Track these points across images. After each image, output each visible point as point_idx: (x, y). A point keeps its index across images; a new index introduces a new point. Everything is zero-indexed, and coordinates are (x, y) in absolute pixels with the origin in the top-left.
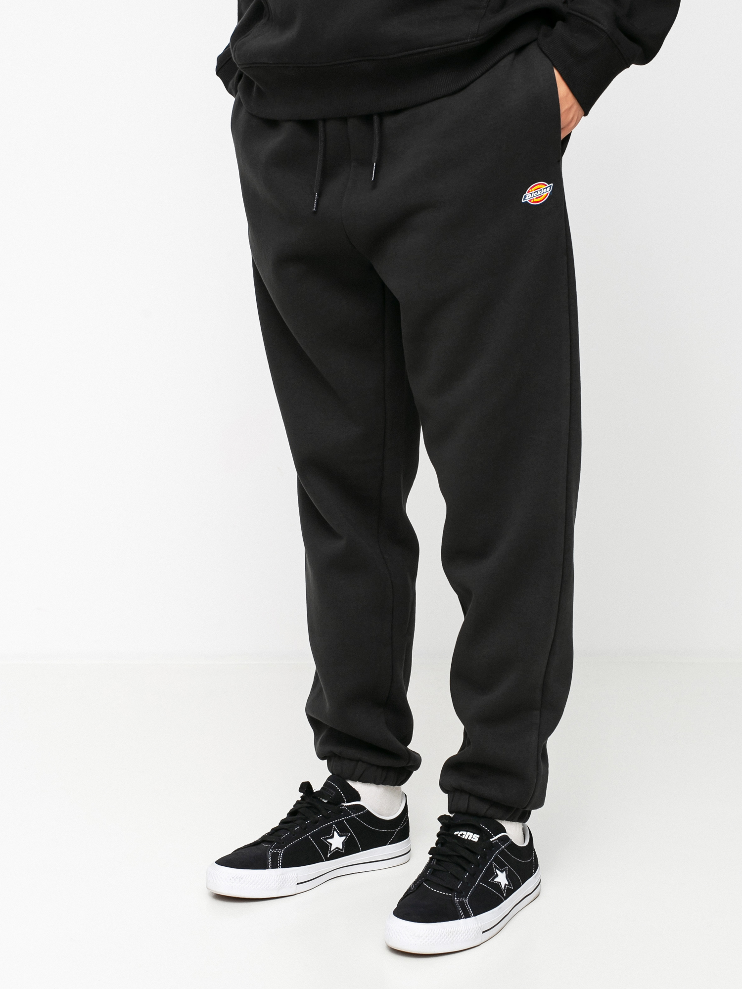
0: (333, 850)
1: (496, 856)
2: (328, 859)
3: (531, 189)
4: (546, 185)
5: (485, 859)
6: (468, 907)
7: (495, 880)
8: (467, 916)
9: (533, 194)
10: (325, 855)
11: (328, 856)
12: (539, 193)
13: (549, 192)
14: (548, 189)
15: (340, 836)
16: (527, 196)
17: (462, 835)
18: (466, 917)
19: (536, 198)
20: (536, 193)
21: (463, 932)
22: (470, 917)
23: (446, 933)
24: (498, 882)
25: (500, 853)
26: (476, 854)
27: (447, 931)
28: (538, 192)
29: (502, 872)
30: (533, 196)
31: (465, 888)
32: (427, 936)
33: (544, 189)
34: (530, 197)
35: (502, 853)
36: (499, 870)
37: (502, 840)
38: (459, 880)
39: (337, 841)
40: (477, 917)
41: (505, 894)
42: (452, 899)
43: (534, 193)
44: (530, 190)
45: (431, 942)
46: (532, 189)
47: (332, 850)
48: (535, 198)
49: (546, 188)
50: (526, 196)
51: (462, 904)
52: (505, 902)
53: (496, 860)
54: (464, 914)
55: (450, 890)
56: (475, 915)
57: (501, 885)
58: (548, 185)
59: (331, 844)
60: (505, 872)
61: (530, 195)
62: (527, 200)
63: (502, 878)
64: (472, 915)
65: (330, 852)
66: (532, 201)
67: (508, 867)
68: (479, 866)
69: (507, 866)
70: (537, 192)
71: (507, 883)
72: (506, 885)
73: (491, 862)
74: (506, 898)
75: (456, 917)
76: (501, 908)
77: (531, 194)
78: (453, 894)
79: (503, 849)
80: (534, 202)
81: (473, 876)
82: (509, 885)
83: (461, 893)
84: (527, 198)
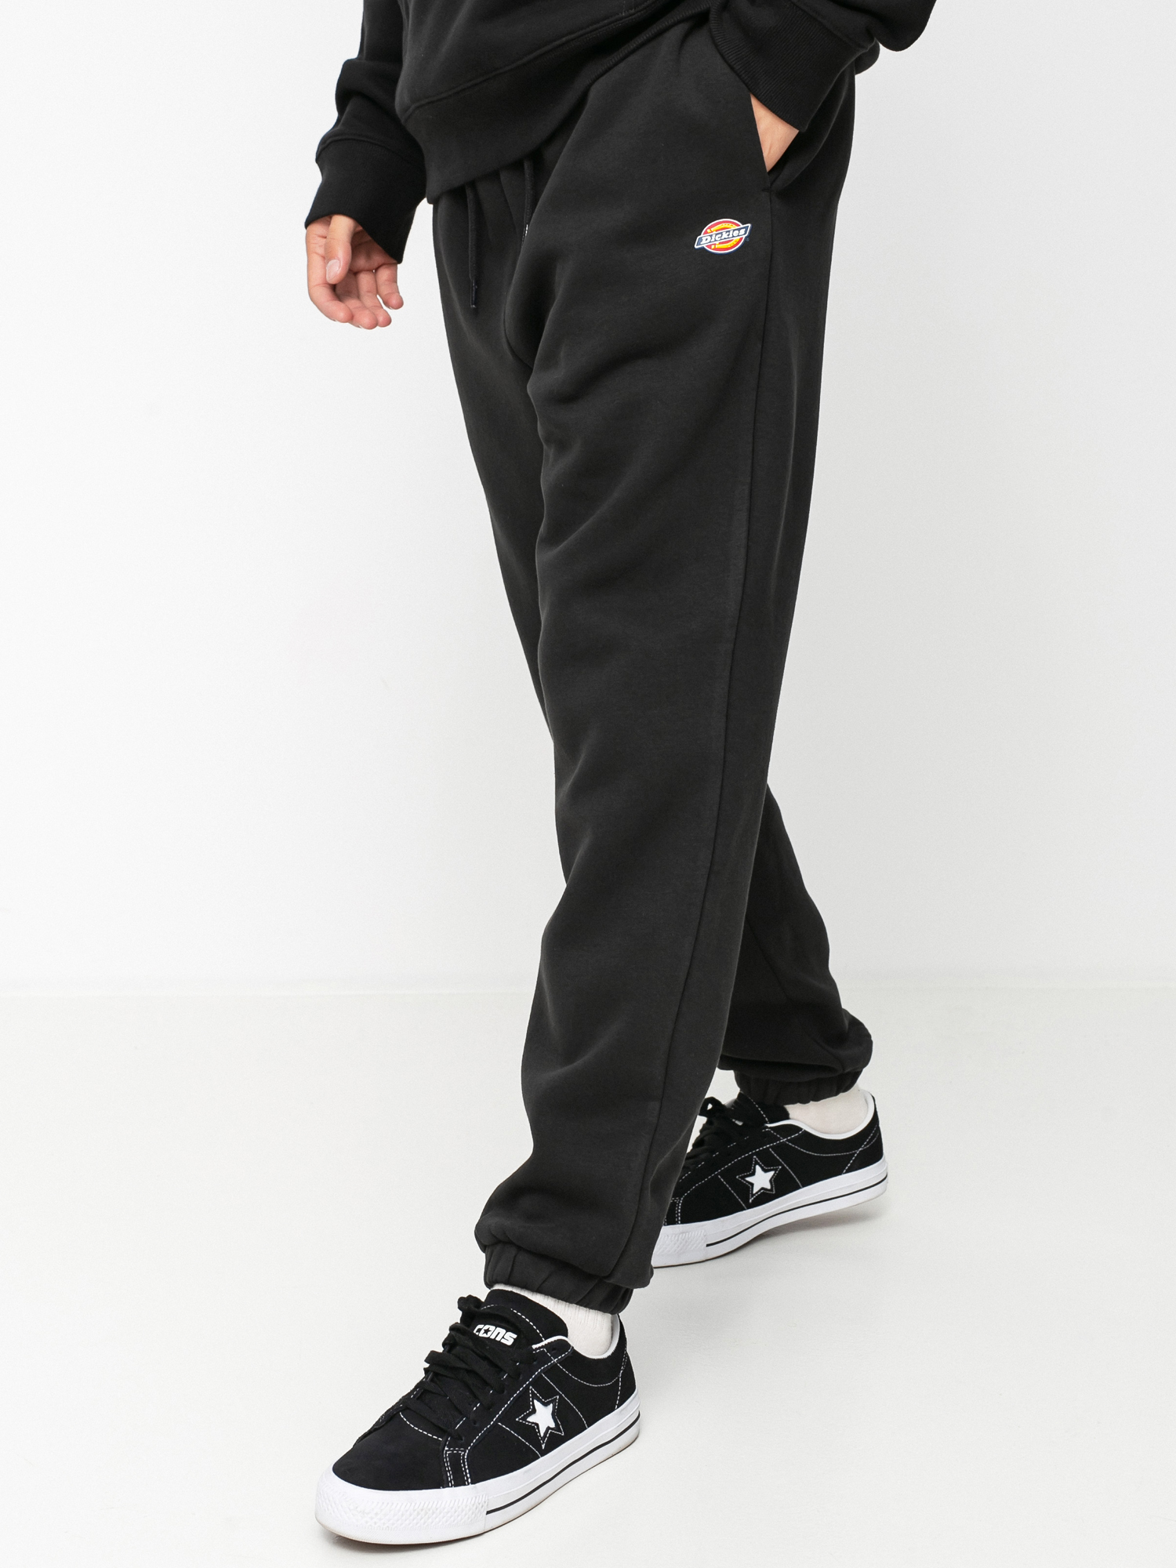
0: (757, 1193)
1: (539, 1377)
2: (750, 1206)
3: (710, 228)
4: (739, 225)
5: (517, 1378)
6: (465, 1466)
7: (528, 1419)
8: (460, 1482)
9: (713, 237)
10: (746, 1200)
11: (750, 1201)
12: (725, 235)
13: (744, 236)
14: (742, 231)
15: (765, 1171)
16: (704, 239)
17: (487, 1331)
18: (456, 1485)
19: (720, 243)
20: (720, 235)
21: (445, 1510)
22: (465, 1485)
23: (414, 1510)
24: (533, 1423)
25: (546, 1372)
26: (501, 1371)
27: (416, 1507)
28: (724, 233)
29: (545, 1404)
30: (713, 240)
31: (470, 1429)
32: (376, 1514)
33: (734, 230)
34: (708, 241)
35: (552, 1371)
36: (539, 1400)
37: (554, 1349)
38: (462, 1414)
39: (761, 1179)
40: (478, 1484)
41: (543, 1446)
42: (441, 1448)
43: (716, 234)
44: (709, 231)
45: (384, 1524)
46: (712, 229)
47: (754, 1192)
48: (717, 243)
49: (739, 230)
50: (701, 239)
51: (455, 1460)
52: (541, 1459)
53: (538, 1383)
54: (454, 1479)
55: (441, 1431)
56: (473, 1483)
57: (538, 1428)
58: (742, 226)
59: (752, 1185)
60: (551, 1405)
61: (709, 238)
62: (704, 246)
63: (543, 1417)
64: (469, 1480)
65: (753, 1195)
66: (713, 247)
67: (561, 1396)
68: (503, 1392)
69: (558, 1394)
70: (721, 233)
71: (553, 1425)
72: (548, 1428)
73: (528, 1386)
74: (544, 1453)
75: (438, 1483)
76: (530, 1470)
77: (711, 236)
78: (445, 1438)
79: (554, 1365)
80: (715, 249)
81: (489, 1410)
82: (557, 1428)
83: (458, 1440)
84: (704, 241)
